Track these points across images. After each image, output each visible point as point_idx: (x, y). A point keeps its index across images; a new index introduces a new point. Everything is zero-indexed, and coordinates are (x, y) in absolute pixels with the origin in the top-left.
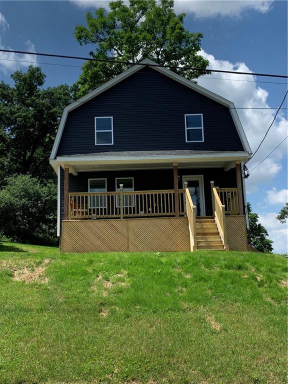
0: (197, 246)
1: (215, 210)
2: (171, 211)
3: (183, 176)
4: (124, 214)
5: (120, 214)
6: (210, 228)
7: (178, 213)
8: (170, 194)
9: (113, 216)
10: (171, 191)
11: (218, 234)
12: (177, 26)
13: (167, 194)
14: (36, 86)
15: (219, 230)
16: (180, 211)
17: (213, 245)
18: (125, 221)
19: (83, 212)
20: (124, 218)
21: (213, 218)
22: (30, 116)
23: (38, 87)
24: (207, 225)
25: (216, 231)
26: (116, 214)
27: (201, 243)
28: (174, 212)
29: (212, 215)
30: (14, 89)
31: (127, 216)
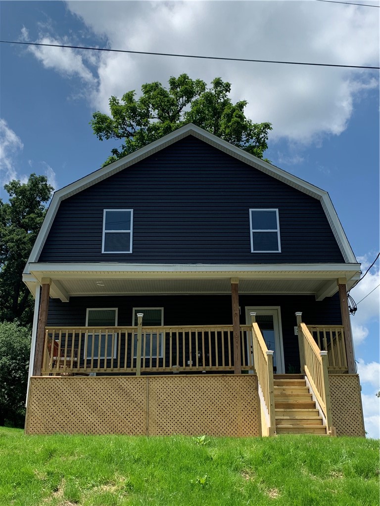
0: (276, 428)
1: (305, 364)
2: (227, 364)
3: (246, 308)
4: (142, 367)
5: (135, 366)
6: (298, 395)
7: (238, 367)
8: (226, 333)
9: (122, 370)
10: (227, 328)
11: (314, 406)
12: (234, 114)
13: (219, 333)
14: (39, 202)
15: (315, 399)
16: (242, 365)
17: (305, 426)
18: (144, 380)
19: (68, 363)
20: (142, 374)
21: (303, 377)
22: (26, 240)
23: (42, 203)
24: (292, 389)
25: (308, 401)
26: (129, 366)
27: (283, 422)
28: (233, 364)
29: (299, 372)
30: (8, 205)
31: (148, 370)
